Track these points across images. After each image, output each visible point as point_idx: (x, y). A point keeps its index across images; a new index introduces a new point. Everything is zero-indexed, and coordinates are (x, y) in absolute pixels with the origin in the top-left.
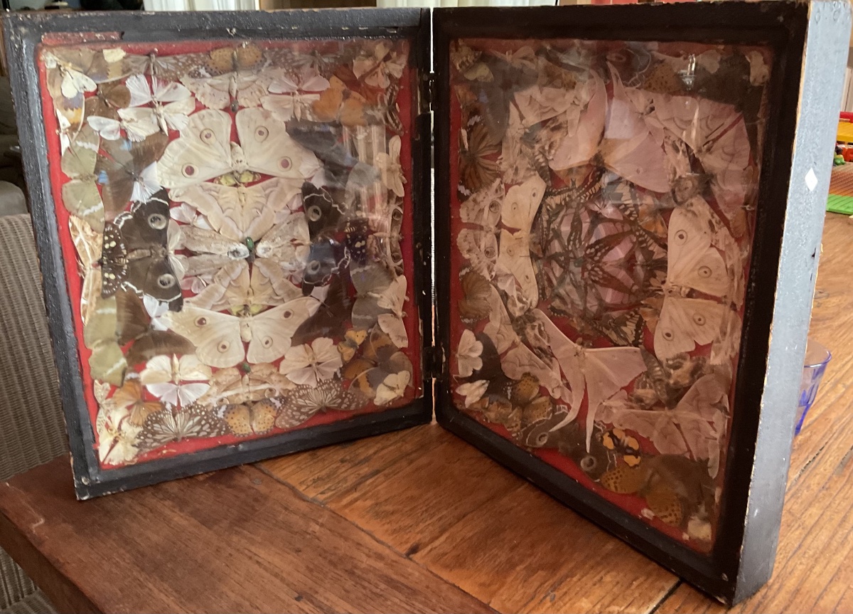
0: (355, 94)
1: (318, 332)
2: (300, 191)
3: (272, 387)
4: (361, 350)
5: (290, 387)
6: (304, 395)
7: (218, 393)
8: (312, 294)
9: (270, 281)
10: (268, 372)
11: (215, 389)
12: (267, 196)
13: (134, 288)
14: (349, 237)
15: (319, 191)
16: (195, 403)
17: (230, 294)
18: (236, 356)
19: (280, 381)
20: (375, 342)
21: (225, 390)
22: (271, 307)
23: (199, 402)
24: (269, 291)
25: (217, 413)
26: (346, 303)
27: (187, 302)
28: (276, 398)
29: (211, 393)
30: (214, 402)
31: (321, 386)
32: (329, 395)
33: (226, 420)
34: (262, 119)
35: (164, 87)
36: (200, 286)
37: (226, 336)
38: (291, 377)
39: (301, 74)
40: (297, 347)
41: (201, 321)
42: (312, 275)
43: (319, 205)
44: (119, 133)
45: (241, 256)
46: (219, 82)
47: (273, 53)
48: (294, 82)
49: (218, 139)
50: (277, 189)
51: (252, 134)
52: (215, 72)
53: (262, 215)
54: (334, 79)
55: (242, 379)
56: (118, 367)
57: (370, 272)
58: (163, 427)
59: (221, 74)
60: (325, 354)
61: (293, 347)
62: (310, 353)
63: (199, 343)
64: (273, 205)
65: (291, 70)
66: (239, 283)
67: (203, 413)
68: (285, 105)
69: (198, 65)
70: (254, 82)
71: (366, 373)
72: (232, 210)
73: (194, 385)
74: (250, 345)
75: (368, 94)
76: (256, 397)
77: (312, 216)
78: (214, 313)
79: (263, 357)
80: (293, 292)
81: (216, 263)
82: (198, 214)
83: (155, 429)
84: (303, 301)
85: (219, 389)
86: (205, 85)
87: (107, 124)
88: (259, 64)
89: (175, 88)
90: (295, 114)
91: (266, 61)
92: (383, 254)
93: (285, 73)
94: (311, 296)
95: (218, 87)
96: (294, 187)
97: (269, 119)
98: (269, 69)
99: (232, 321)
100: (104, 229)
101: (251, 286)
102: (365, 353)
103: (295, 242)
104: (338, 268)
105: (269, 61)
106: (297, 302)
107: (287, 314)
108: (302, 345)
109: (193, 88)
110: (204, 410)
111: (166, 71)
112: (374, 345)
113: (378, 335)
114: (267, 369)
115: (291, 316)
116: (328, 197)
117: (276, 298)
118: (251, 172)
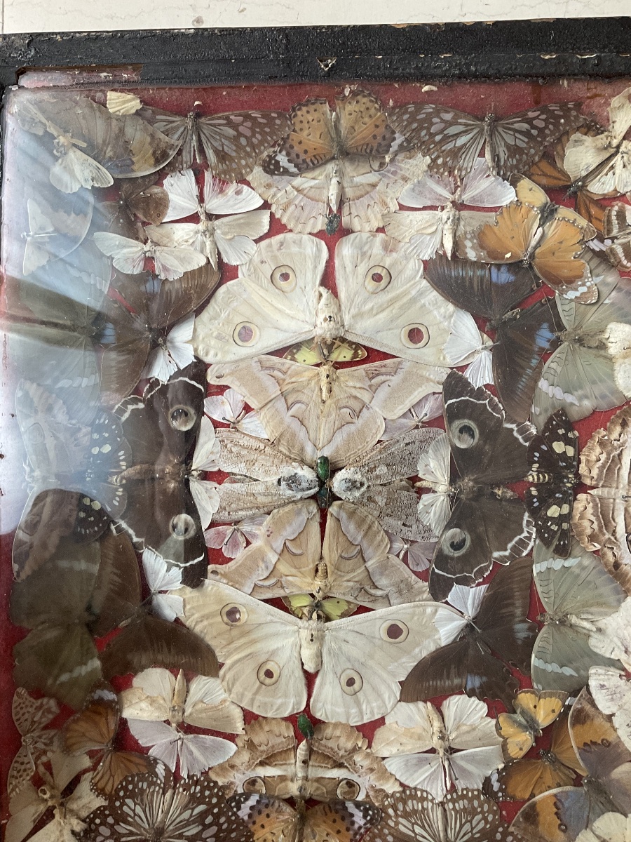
0: (565, 212)
1: (457, 681)
2: (440, 389)
3: (354, 777)
4: (547, 740)
5: (391, 788)
6: (415, 812)
7: (249, 767)
8: (449, 599)
9: (361, 551)
10: (350, 745)
11: (246, 756)
12: (375, 390)
13: (131, 532)
14: (534, 491)
15: (479, 394)
16: (205, 774)
17: (283, 568)
18: (290, 701)
19: (372, 770)
20: (579, 727)
21: (262, 764)
22: (362, 610)
23: (213, 776)
24: (359, 573)
25: (239, 808)
26: (521, 630)
27: (213, 572)
28: (358, 805)
29: (237, 762)
30: (239, 781)
31: (453, 801)
32: (467, 827)
33: (253, 828)
34: (382, 253)
35: (221, 191)
36: (236, 545)
37: (274, 653)
38: (392, 766)
39: (460, 170)
40: (411, 706)
41: (232, 613)
42: (452, 558)
43: (475, 420)
44: (142, 264)
45: (303, 490)
46: (313, 183)
47: (406, 117)
48: (446, 186)
49: (301, 283)
50: (395, 380)
51: (361, 278)
52: (304, 161)
53: (359, 423)
54: (525, 183)
55: (295, 749)
56: (83, 673)
57: (577, 571)
58: (139, 810)
59: (315, 167)
60: (468, 732)
61: (403, 703)
62: (437, 724)
63: (227, 657)
64: (384, 407)
65: (440, 161)
66: (300, 547)
67: (214, 800)
68: (425, 228)
69: (273, 146)
70: (374, 186)
71: (555, 795)
72: (304, 407)
73: (208, 738)
74: (318, 681)
75: (594, 211)
76: (319, 792)
77: (459, 438)
78: (255, 602)
79: (340, 710)
80: (410, 587)
81: (261, 499)
82: (247, 408)
83: (125, 808)
84: (429, 610)
85: (252, 758)
86: (289, 188)
87: (125, 247)
88: (380, 144)
89: (238, 193)
90: (442, 245)
91: (394, 139)
92: (608, 536)
93: (429, 166)
94: (447, 603)
95: (311, 194)
96: (428, 380)
97: (394, 255)
98: (400, 157)
99: (285, 623)
100: (94, 420)
101: (321, 558)
102: (554, 750)
103: (418, 484)
104: (507, 553)
105: (399, 139)
106: (417, 610)
107: (394, 632)
108: (421, 704)
109: (269, 195)
110: (217, 794)
111: (222, 156)
112: (576, 736)
113: (587, 716)
114: (349, 738)
115: (402, 637)
116: (495, 407)
117: (373, 591)
118: (351, 343)
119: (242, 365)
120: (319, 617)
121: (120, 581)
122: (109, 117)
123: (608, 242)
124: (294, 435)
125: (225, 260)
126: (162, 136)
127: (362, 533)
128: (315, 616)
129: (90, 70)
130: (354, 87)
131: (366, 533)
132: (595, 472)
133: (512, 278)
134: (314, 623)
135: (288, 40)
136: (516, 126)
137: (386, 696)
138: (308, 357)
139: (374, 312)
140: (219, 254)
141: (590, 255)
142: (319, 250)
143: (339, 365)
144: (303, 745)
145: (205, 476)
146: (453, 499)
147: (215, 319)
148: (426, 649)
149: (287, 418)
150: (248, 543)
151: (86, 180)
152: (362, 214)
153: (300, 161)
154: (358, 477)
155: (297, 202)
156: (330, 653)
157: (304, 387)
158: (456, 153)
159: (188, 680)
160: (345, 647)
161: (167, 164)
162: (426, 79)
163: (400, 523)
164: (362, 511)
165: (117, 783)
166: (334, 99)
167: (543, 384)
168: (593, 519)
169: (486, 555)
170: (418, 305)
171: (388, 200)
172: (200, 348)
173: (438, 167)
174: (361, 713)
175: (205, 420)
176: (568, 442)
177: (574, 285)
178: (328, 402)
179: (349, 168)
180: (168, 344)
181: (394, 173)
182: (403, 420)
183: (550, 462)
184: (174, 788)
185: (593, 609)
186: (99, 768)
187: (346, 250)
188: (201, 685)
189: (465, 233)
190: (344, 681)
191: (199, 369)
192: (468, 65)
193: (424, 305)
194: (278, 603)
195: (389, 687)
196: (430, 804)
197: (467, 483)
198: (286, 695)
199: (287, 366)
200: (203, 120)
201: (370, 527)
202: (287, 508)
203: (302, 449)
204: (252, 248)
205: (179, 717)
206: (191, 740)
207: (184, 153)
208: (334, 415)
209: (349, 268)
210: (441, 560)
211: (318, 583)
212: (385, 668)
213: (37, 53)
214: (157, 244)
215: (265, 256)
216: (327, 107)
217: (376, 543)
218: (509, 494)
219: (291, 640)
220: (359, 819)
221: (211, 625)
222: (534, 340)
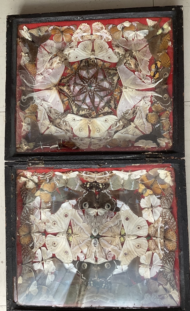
0: (41, 187)
1: (137, 205)
2: (77, 210)
3: (159, 227)
4: (148, 187)
5: (161, 219)
6: (165, 214)
7: (159, 250)
8: (120, 207)
9: (110, 228)
10: (153, 228)
11: (157, 251)
12: (77, 225)
13: (109, 277)
14: (97, 191)
15: (78, 202)
16: (161, 260)
17: (114, 244)
18: (144, 241)
19: (158, 223)
20: (144, 181)
21: (158, 247)
22: (123, 226)
23: (161, 258)
24: (114, 228)
25: (167, 253)
26: (126, 192)
27: (117, 258)
28: (165, 226)
29: (158, 253)
30: (162, 253)
31: (162, 206)
33: (170, 250)
34: (49, 223)
35: (37, 258)
36: (111, 254)
37: (133, 245)
38: (156, 218)
39: (33, 208)
40: (143, 215)
41: (125, 254)
42: (111, 207)
43: (83, 203)
44: (52, 275)
45: (96, 242)
46: (35, 238)
47: (23, 221)
48: (36, 211)
49: (56, 240)
50: (75, 220)
51: (55, 227)
52: (31, 241)
53: (84, 228)
54: (36, 195)
55: (154, 240)
56: (140, 287)
57: (112, 182)
58: (169, 275)
59: (33, 238)
60: (148, 203)
61: (143, 216)
62: (146, 209)
63: (136, 255)
64: (81, 223)
65: (31, 213)
66: (109, 241)
67: (166, 258)
68: (45, 214)
69: (28, 248)
70: (36, 225)
71: (160, 184)
72: (81, 240)
73: (153, 259)
74: (139, 235)
75: (41, 181)
76: (163, 235)
77: (86, 207)
78: (122, 250)
79: (145, 230)
80: (118, 216)
81: (100, 249)
82: (82, 252)
83: (169, 278)
84: (122, 212)
85: (157, 249)
86: (36, 243)
87: (49, 279)
88: (28, 226)
89: (37, 254)
90: (48, 211)
91: (27, 223)
92: (104, 178)
93: (32, 215)
94: (121, 208)
95: (37, 238)
96: (75, 213)
97: (50, 220)
98: (30, 221)
99: (127, 243)
100: (86, 285)
101: (112, 236)
102: (149, 185)
103: (96, 215)
104: (110, 196)
105: (27, 222)
106: (122, 214)
107: (127, 219)
108: (143, 213)
109: (38, 247)
110: (165, 257)
111: (30, 258)
112: (146, 181)
113: (141, 179)
114: (151, 228)
115: (128, 217)
116: (80, 199)
117: (119, 224)
118: (68, 229)
119: (73, 253)
120: (125, 236)
121: (120, 279)
122: (23, 283)
123: (47, 179)
124: (87, 243)
125: (51, 256)
126: (26, 271)
127: (106, 228)
128: (124, 237)
129: (13, 287)
130: (17, 233)
131: (106, 227)
132: (92, 180)
133: (55, 196)
134: (126, 237)
135: (9, 247)
136: (25, 200)
137: (142, 220)
138: (71, 239)
139: (61, 224)
140: (50, 258)
141: (50, 182)
142: (49, 236)
143: (72, 233)
144: (153, 238)
145: (96, 261)
146: (99, 208)
147: (63, 259)
148: (131, 212)
149: (83, 244)
150: (110, 251)
151: (35, 287)
152: (42, 227)
153: (31, 242)
154: (94, 230)
155: (39, 241)
156: (132, 233)
157: (77, 240)
158: (30, 210)
159: (141, 264)
160: (131, 230)
161: (32, 270)
162: (16, 219)
163: (104, 219)
164: (101, 228)
165: (165, 280)
166: (19, 237)
167: (75, 189)
168: (101, 180)
169: (111, 200)
170: (60, 215)
171: (39, 222)
172: (70, 262)
173: (32, 213)
174: (146, 225)
175: (85, 261)
176: (87, 184)
177: (56, 184)
178: (79, 235)
179: (33, 231)
180: (69, 269)
181: (34, 221)
182: (83, 219)
183: (91, 187)
184: (165, 267)
185: (119, 180)
186: (162, 283)
187: (49, 231)
188: (142, 261)
189: (46, 206)
190: (138, 230)
191: (74, 262)
192: (13, 211)
193: (60, 214)
194: (122, 245)
195: (139, 219)
196: (163, 211)
197: (95, 205)
198: (143, 242)
199: (73, 243)
200: (23, 263)
201: (104, 226)
202: (101, 244)
203: (89, 241)
204: (49, 251)
205: (148, 266)
206: (154, 263)
207: (30, 266)
208: (82, 234)
209: (52, 230)
210: (112, 210)
211: (117, 237)
212: (135, 221)
213: (10, 298)
214: (48, 271)
215: (50, 248)
216: (21, 238)
217: (108, 225)
218: (97, 196)
219: (130, 241)
220: (167, 227)
221: (129, 259)
222: (67, 192)
